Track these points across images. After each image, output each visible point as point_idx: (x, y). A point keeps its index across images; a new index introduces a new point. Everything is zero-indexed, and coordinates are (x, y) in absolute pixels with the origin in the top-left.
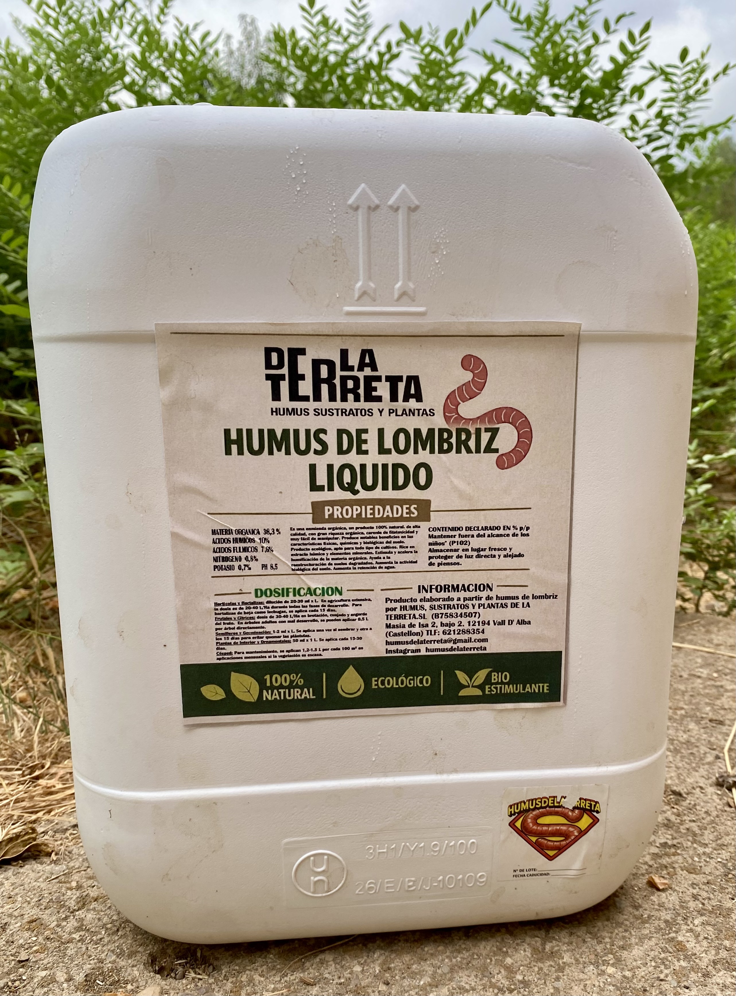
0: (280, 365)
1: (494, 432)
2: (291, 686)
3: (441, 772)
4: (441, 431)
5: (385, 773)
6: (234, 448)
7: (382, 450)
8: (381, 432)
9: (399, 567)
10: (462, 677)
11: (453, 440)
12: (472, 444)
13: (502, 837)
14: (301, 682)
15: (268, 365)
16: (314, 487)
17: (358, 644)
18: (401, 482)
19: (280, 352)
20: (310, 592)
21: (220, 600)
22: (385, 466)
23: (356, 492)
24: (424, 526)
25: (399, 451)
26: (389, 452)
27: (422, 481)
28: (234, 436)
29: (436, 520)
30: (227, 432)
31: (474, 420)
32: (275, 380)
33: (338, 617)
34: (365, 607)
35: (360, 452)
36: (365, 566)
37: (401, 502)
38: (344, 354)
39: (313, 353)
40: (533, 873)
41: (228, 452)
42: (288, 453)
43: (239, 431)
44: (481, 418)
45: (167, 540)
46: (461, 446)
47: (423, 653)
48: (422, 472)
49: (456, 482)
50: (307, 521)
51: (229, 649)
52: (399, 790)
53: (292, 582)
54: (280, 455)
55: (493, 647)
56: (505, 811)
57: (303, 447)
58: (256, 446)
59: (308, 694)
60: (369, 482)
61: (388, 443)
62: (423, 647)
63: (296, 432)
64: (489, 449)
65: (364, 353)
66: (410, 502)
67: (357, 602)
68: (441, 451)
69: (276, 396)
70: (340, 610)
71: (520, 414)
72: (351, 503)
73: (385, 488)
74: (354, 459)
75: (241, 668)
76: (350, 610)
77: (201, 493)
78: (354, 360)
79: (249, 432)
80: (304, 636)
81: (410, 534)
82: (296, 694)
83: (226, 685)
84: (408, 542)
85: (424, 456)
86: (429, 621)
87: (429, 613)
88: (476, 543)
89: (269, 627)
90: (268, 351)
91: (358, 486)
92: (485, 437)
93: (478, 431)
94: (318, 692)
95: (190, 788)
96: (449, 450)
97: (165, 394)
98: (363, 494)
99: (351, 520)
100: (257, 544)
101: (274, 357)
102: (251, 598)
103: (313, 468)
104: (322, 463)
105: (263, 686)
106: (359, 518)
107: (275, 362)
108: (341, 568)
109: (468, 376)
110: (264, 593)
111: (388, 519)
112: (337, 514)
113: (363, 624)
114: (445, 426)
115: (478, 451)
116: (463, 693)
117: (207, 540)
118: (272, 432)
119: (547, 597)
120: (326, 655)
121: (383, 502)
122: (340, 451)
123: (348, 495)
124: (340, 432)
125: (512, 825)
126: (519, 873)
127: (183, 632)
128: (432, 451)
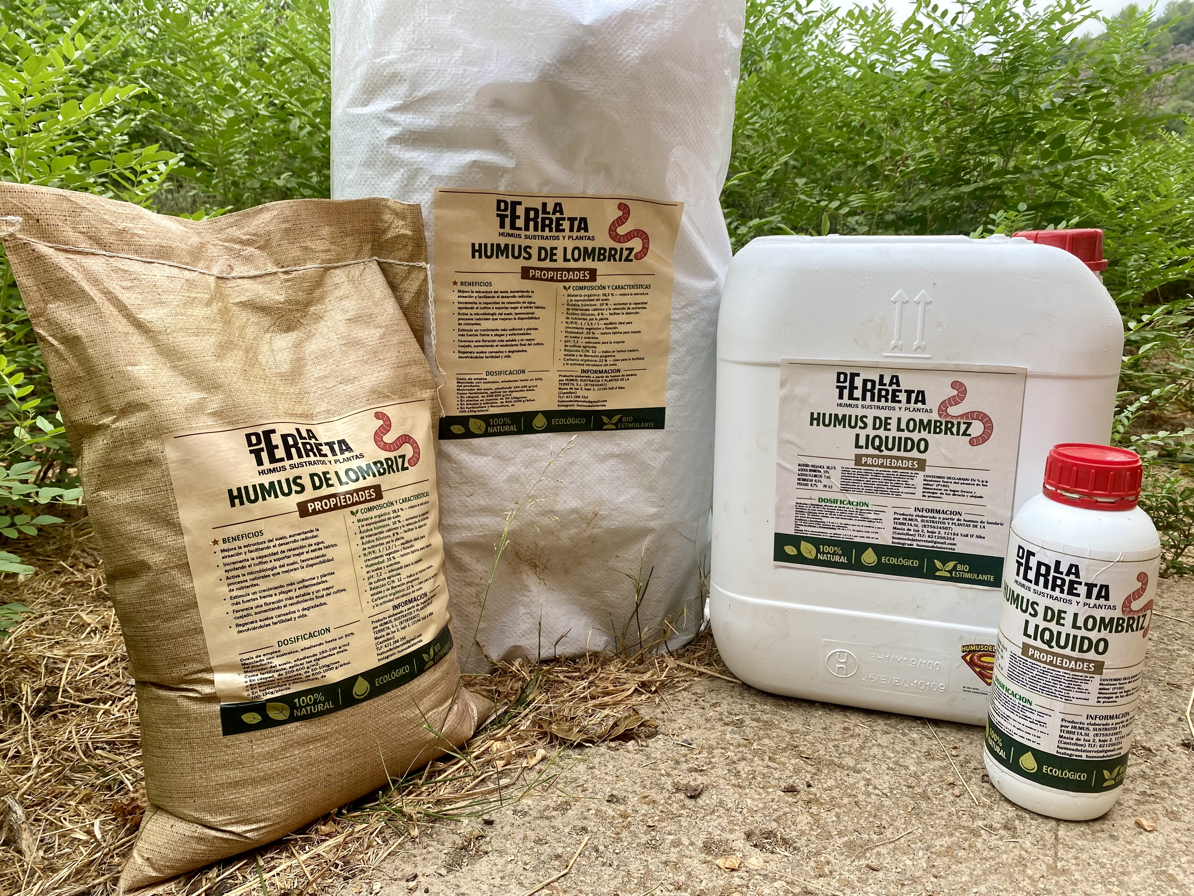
0: (845, 381)
1: (969, 425)
2: (834, 554)
3: (921, 618)
4: (936, 422)
5: (886, 613)
6: (815, 422)
7: (899, 429)
8: (899, 419)
9: (903, 495)
10: (938, 564)
11: (943, 427)
12: (954, 430)
13: (957, 664)
14: (840, 552)
15: (838, 381)
16: (857, 446)
17: (876, 536)
18: (909, 447)
19: (845, 375)
20: (850, 503)
21: (799, 501)
22: (900, 438)
23: (882, 451)
24: (921, 474)
25: (909, 431)
26: (903, 430)
27: (922, 448)
28: (815, 416)
29: (929, 471)
30: (812, 414)
31: (957, 417)
32: (841, 389)
33: (864, 519)
34: (881, 516)
35: (886, 429)
36: (883, 492)
37: (908, 459)
38: (882, 377)
39: (864, 375)
40: (976, 691)
41: (812, 424)
42: (844, 427)
43: (819, 414)
44: (961, 416)
45: (775, 466)
46: (948, 430)
47: (915, 546)
48: (923, 444)
49: (943, 451)
50: (852, 464)
51: (801, 528)
52: (894, 624)
53: (840, 497)
54: (839, 428)
55: (959, 549)
56: (960, 649)
57: (853, 424)
58: (827, 422)
59: (844, 560)
60: (890, 446)
61: (903, 426)
62: (915, 543)
63: (850, 416)
64: (965, 434)
65: (893, 377)
66: (914, 459)
67: (876, 512)
68: (935, 432)
69: (841, 397)
70: (866, 515)
71: (986, 416)
72: (878, 457)
73: (899, 450)
74: (882, 433)
75: (808, 539)
76: (872, 516)
77: (793, 444)
78: (887, 380)
79: (824, 414)
80: (844, 527)
81: (912, 477)
82: (837, 558)
83: (798, 548)
84: (910, 482)
85: (924, 434)
86: (920, 529)
87: (920, 524)
88: (953, 487)
89: (824, 519)
90: (839, 374)
91: (883, 448)
92: (963, 427)
93: (959, 423)
94: (849, 559)
95: (773, 599)
96: (940, 432)
97: (782, 393)
98: (886, 453)
99: (877, 466)
100: (822, 474)
101: (842, 377)
102: (817, 502)
103: (857, 436)
104: (863, 434)
105: (818, 551)
106: (882, 466)
107: (842, 379)
108: (868, 492)
109: (955, 392)
110: (823, 500)
111: (899, 468)
112: (869, 461)
113: (879, 525)
114: (938, 419)
115: (958, 434)
116: (937, 574)
117: (796, 469)
118: (836, 416)
119: (996, 524)
120: (856, 540)
121: (897, 458)
122: (874, 428)
123: (877, 452)
124: (875, 418)
125: (964, 658)
126: (967, 690)
127: (778, 515)
128: (929, 432)
